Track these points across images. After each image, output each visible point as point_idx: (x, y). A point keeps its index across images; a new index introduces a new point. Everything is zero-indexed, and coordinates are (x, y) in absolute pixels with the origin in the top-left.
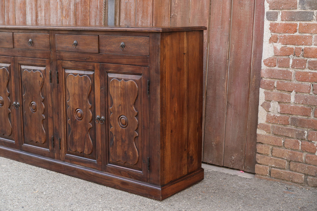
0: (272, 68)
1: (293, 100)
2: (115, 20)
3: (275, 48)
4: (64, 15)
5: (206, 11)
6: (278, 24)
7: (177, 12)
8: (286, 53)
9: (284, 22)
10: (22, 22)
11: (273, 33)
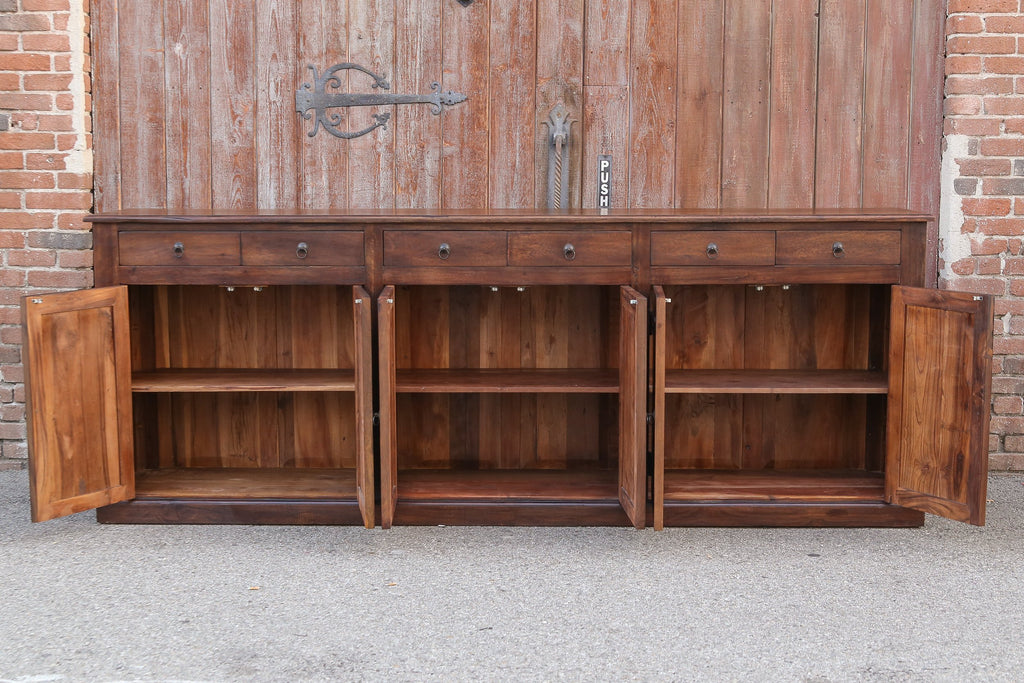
0: (968, 277)
1: (1006, 329)
2: (570, 195)
3: (972, 241)
4: (403, 185)
5: (806, 177)
6: (978, 200)
7: (736, 178)
8: (993, 250)
9: (987, 197)
10: (238, 201)
11: (966, 217)
